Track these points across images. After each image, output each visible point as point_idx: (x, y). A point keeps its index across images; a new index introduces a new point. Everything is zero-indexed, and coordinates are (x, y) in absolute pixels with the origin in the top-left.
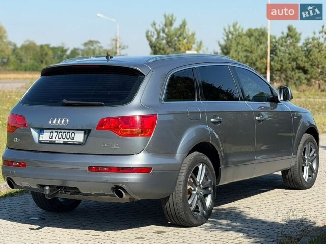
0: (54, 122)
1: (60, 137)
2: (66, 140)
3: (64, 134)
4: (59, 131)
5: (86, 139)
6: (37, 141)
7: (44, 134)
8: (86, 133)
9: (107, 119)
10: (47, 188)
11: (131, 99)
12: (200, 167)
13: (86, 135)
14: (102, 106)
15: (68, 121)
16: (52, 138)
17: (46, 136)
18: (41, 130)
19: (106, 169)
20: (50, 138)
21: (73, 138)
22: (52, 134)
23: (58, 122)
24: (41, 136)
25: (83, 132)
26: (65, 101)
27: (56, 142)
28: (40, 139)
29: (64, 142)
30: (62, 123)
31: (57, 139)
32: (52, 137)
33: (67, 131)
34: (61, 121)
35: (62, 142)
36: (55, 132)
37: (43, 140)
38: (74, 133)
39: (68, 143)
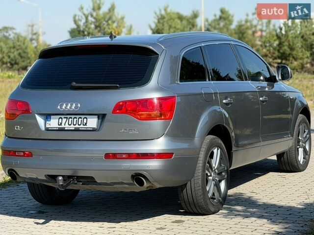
0: (64, 107)
1: (70, 124)
2: (77, 126)
3: (75, 119)
4: (68, 116)
5: (100, 124)
6: (43, 128)
7: (51, 120)
8: (100, 118)
9: (122, 102)
10: (60, 178)
12: (215, 151)
13: (100, 120)
14: (116, 88)
15: (79, 105)
17: (54, 123)
18: (47, 117)
19: (124, 156)
20: (59, 125)
21: (86, 124)
22: (60, 120)
23: (68, 107)
24: (47, 122)
25: (96, 116)
26: (74, 84)
27: (66, 129)
28: (47, 126)
31: (67, 125)
32: (61, 123)
33: (78, 117)
34: (71, 106)
35: (74, 129)
36: (65, 118)
37: (51, 127)
38: (86, 118)
39: (80, 129)
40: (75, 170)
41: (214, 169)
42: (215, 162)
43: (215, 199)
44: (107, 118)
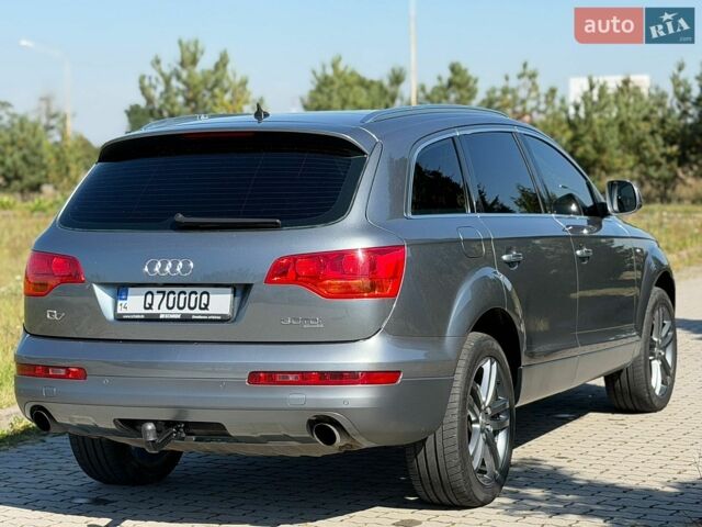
0: (157, 269)
1: (171, 305)
2: (186, 311)
3: (182, 296)
4: (167, 290)
5: (238, 308)
6: (110, 315)
7: (129, 297)
8: (238, 292)
9: (289, 257)
10: (150, 427)
13: (237, 299)
14: (275, 227)
15: (192, 265)
16: (150, 308)
17: (134, 304)
18: (120, 290)
19: (291, 378)
20: (145, 308)
21: (206, 306)
22: (149, 297)
23: (167, 269)
24: (120, 302)
25: (230, 290)
26: (180, 217)
27: (162, 317)
28: (119, 311)
29: (182, 315)
30: (178, 269)
31: (164, 309)
32: (151, 305)
33: (188, 290)
34: (174, 266)
35: (179, 317)
36: (158, 292)
37: (128, 312)
38: (208, 294)
39: (194, 317)
40: (181, 409)
41: (483, 407)
42: (487, 392)
43: (485, 472)
44: (253, 292)
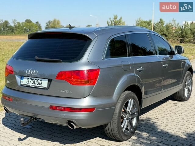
0: (29, 72)
1: (33, 83)
2: (36, 85)
3: (36, 81)
4: (32, 78)
5: (49, 85)
6: (19, 84)
7: (24, 79)
8: (50, 81)
11: (81, 57)
12: (130, 101)
13: (49, 83)
14: (60, 62)
15: (37, 72)
16: (28, 83)
17: (24, 81)
18: (22, 77)
19: (62, 108)
21: (41, 84)
22: (28, 80)
24: (22, 80)
25: (47, 80)
26: (36, 57)
27: (30, 86)
28: (21, 83)
30: (34, 73)
31: (31, 84)
32: (28, 82)
33: (37, 79)
35: (34, 86)
36: (30, 79)
37: (23, 84)
38: (42, 81)
39: (38, 87)
41: (128, 113)
42: (129, 109)
43: (128, 130)
44: (53, 82)
